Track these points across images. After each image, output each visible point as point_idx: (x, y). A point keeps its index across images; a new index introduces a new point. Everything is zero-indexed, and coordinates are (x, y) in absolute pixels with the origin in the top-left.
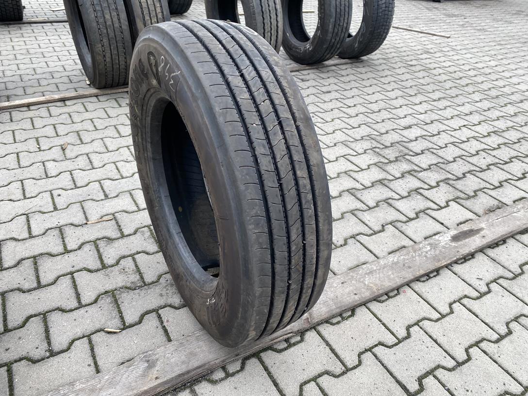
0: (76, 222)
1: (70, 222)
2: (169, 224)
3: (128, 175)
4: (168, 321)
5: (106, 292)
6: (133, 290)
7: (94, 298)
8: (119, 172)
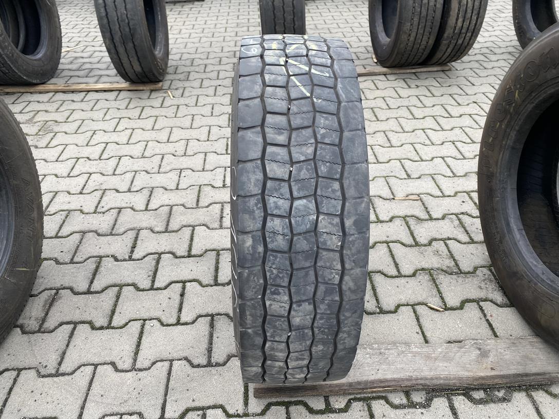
0: (384, 196)
1: (378, 194)
2: (509, 218)
3: (428, 159)
4: (491, 316)
5: (423, 269)
6: (449, 274)
7: (412, 272)
8: (418, 154)
